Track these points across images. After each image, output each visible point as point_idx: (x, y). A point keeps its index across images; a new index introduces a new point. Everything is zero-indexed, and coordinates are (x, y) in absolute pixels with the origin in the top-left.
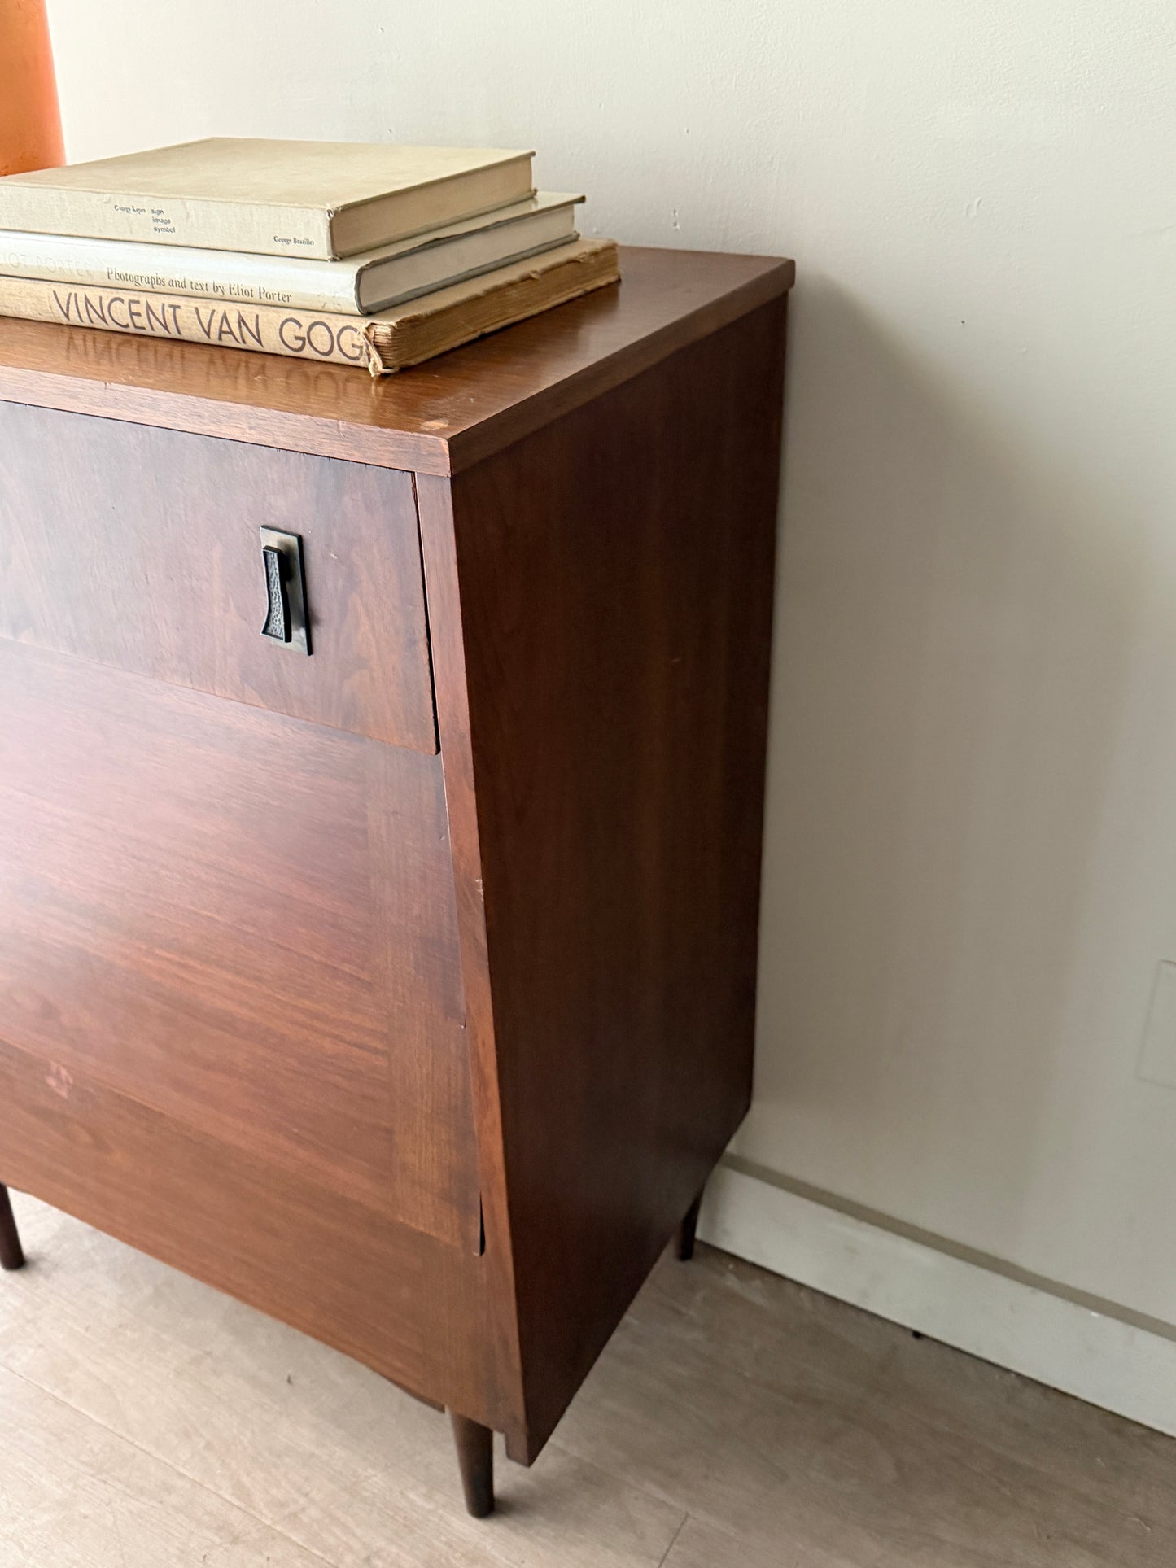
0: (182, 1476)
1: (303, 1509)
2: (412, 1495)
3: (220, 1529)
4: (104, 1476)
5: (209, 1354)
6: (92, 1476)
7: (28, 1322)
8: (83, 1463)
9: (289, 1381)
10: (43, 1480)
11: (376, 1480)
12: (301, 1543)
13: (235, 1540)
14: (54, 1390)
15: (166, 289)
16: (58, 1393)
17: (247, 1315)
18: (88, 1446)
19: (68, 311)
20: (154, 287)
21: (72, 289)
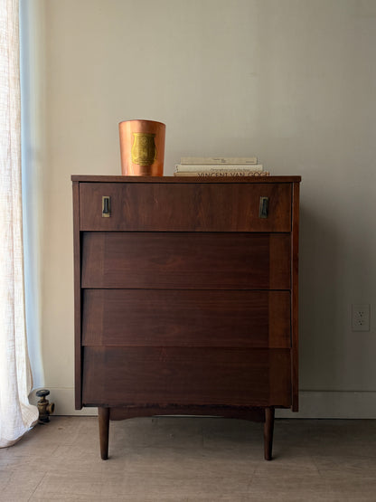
15: (224, 171)
19: (201, 175)
20: (221, 171)
21: (203, 173)
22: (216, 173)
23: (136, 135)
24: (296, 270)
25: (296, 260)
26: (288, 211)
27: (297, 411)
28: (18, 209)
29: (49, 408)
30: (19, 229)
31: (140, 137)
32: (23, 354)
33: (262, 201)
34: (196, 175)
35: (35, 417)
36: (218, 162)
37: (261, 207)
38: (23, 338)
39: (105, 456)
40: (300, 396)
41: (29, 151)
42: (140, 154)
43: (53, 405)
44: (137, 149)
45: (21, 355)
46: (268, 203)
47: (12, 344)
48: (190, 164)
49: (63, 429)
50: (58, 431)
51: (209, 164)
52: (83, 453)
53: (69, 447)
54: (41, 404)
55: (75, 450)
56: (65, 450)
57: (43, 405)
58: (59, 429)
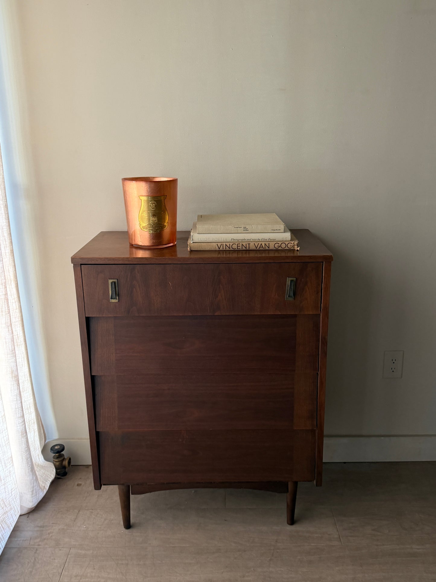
0: (220, 546)
1: (254, 540)
4: (201, 554)
5: (200, 523)
6: (198, 555)
7: (146, 536)
8: (192, 554)
9: (225, 520)
13: (245, 551)
14: (169, 545)
15: (246, 241)
16: (171, 545)
18: (191, 551)
19: (220, 247)
20: (243, 241)
21: (222, 243)
22: (237, 244)
23: (144, 199)
24: (325, 353)
25: (325, 343)
26: (318, 293)
27: (321, 485)
28: (11, 269)
29: (66, 463)
30: (14, 290)
31: (148, 202)
32: (33, 416)
33: (288, 282)
34: (214, 247)
35: (52, 474)
36: (240, 230)
37: (288, 288)
38: (31, 401)
39: (128, 525)
40: (324, 442)
41: (14, 186)
42: (149, 220)
43: (70, 459)
44: (145, 215)
45: (31, 417)
46: (295, 284)
47: (21, 420)
48: (207, 233)
49: (82, 485)
50: (77, 487)
51: (229, 233)
52: (105, 520)
53: (90, 512)
54: (56, 460)
55: (96, 516)
56: (86, 517)
57: (59, 460)
58: (78, 485)
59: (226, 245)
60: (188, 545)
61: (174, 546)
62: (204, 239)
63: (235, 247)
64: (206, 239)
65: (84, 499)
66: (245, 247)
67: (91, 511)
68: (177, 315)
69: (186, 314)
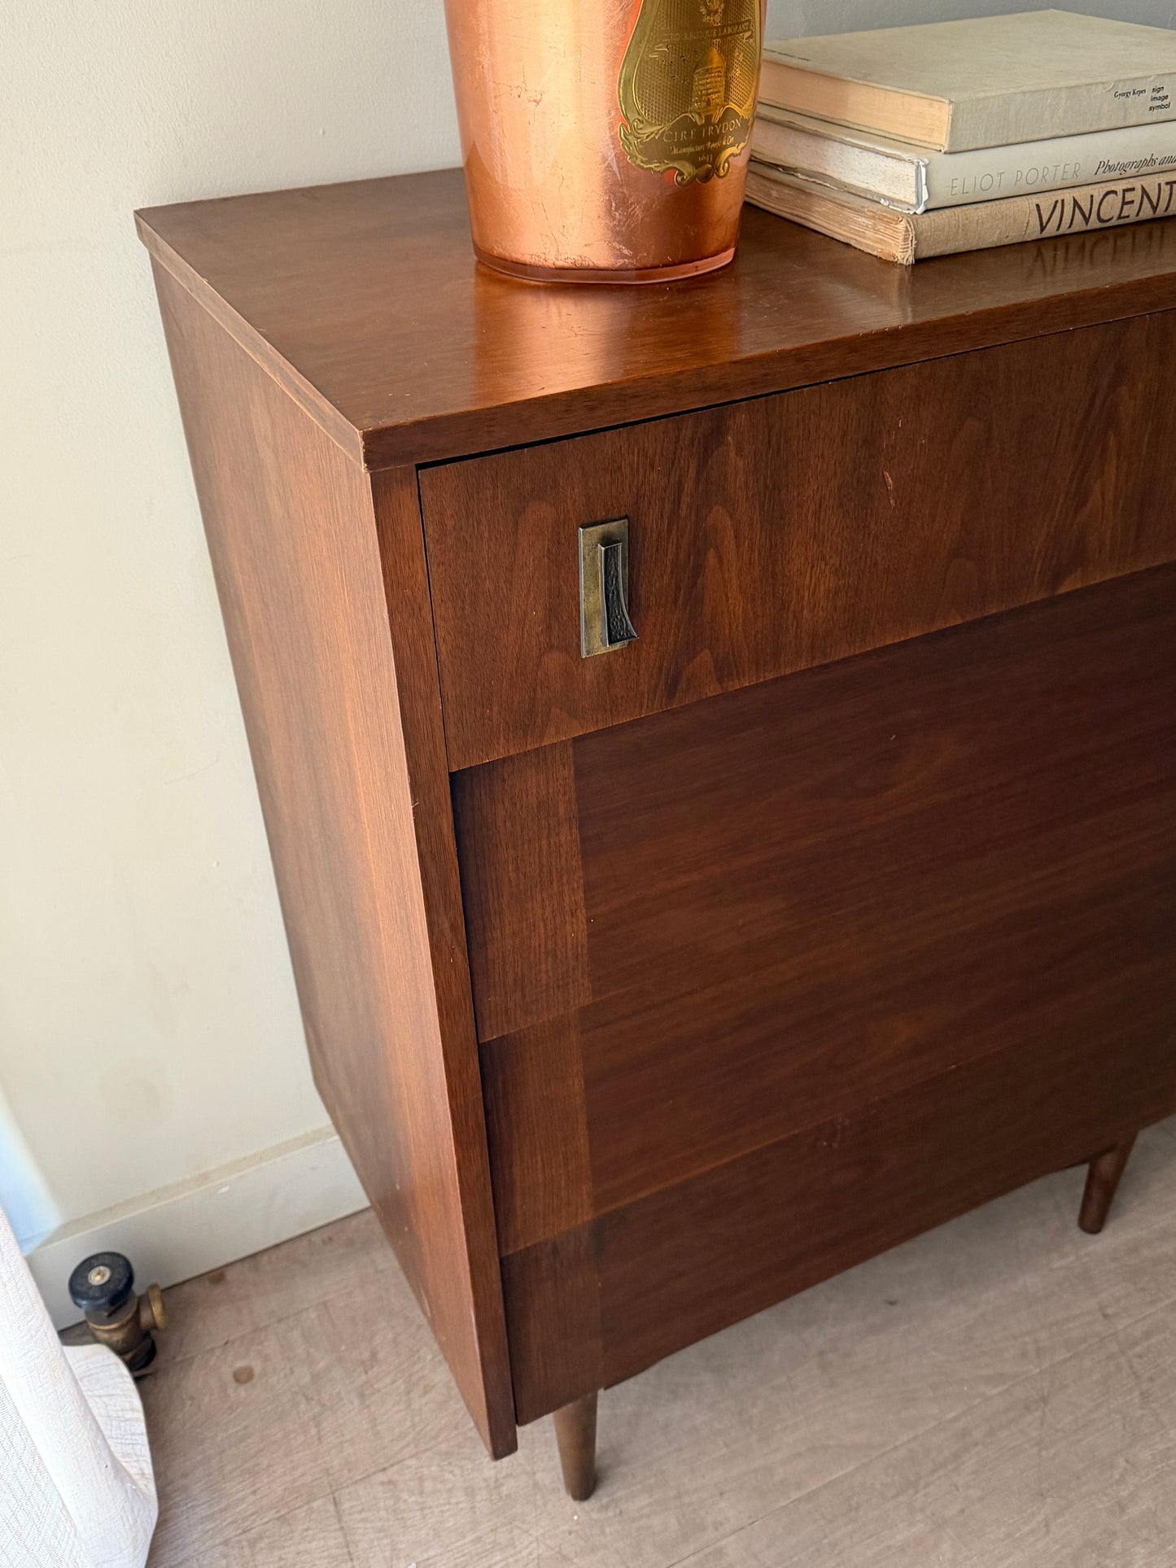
0: (955, 1419)
1: (1036, 1341)
2: (1056, 1265)
3: (1027, 1408)
4: (922, 1483)
5: (821, 1353)
6: (916, 1493)
7: (679, 1496)
8: (894, 1497)
9: (892, 1303)
10: (899, 1537)
11: (1030, 1281)
12: (1069, 1355)
13: (1044, 1400)
14: (789, 1498)
15: (1157, 168)
16: (795, 1495)
17: (794, 1306)
18: (878, 1486)
19: (1047, 223)
20: (1145, 170)
21: (1059, 196)
22: (1125, 191)
29: (154, 1316)
34: (1023, 221)
36: (1135, 109)
48: (993, 144)
49: (257, 1370)
50: (242, 1391)
51: (1087, 129)
52: (470, 1492)
53: (383, 1484)
54: (113, 1326)
55: (422, 1493)
56: (383, 1514)
57: (124, 1321)
58: (243, 1377)
59: (1076, 203)
60: (851, 1468)
61: (805, 1491)
62: (978, 182)
63: (1111, 210)
64: (987, 181)
65: (314, 1431)
66: (1155, 204)
67: (382, 1477)
68: (896, 641)
69: (938, 626)
